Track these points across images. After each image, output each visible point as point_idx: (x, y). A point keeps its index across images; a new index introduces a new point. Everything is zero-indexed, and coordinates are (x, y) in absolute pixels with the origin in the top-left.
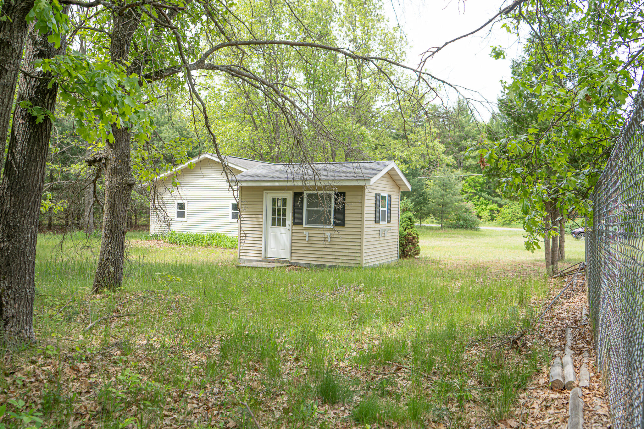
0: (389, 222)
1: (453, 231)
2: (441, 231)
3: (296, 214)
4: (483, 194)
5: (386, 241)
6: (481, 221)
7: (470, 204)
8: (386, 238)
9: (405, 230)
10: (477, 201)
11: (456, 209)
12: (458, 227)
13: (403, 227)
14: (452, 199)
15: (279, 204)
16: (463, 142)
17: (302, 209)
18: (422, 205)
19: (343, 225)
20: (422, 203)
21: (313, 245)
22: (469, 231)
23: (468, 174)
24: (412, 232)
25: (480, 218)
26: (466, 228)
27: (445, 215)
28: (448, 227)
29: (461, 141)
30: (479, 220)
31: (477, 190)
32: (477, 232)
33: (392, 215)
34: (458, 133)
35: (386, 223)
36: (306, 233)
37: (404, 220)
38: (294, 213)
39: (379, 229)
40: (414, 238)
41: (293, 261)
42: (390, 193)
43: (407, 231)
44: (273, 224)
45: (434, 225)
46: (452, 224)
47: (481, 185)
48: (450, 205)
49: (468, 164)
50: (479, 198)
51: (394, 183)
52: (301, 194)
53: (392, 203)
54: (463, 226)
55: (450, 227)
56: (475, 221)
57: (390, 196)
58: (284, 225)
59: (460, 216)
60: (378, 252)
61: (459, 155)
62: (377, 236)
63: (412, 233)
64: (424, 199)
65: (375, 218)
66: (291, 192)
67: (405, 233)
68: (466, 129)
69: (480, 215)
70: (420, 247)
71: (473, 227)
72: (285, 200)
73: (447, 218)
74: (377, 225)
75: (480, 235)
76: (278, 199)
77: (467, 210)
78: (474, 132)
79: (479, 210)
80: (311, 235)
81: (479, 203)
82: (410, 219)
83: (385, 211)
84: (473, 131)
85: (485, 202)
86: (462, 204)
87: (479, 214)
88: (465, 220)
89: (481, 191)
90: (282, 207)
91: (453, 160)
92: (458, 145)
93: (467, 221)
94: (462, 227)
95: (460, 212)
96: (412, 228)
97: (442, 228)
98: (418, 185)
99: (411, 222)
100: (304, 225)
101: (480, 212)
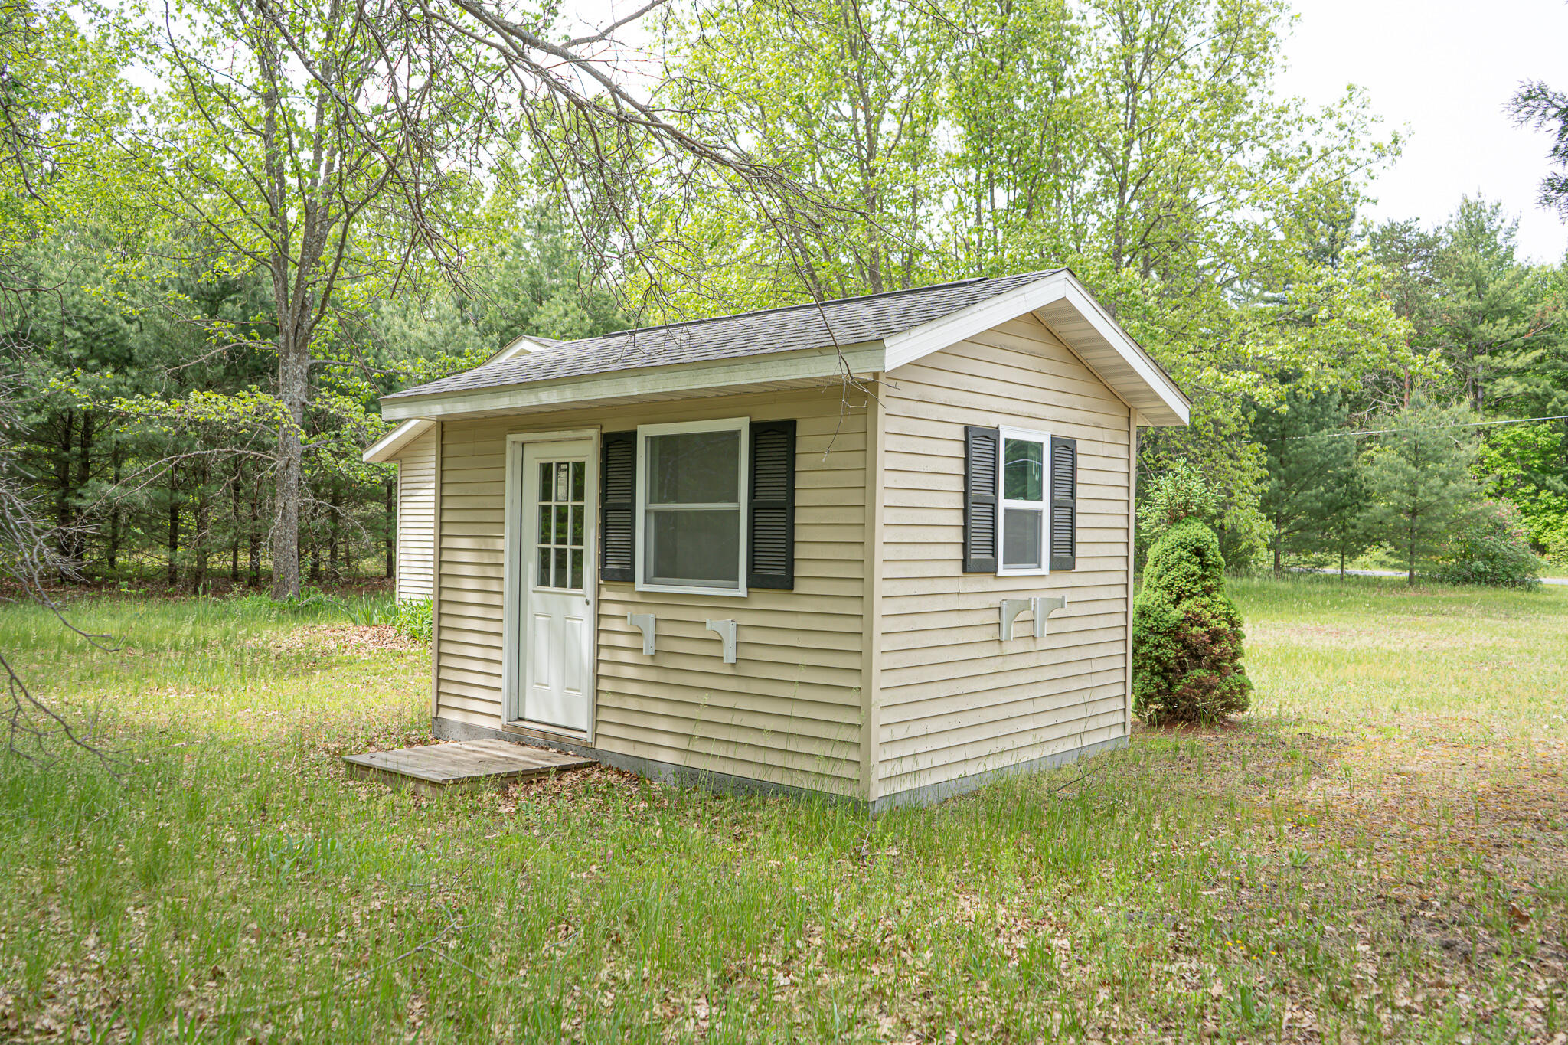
0: (1063, 563)
1: (1447, 592)
2: (1410, 593)
3: (612, 533)
4: (1549, 480)
5: (1046, 659)
6: (1544, 560)
7: (1504, 508)
8: (1043, 643)
9: (1177, 602)
10: (1532, 501)
11: (1458, 526)
12: (1466, 580)
13: (1168, 588)
14: (1445, 493)
15: (562, 487)
16: (1482, 328)
17: (631, 509)
18: (1346, 513)
19: (784, 582)
20: (1344, 507)
21: (673, 678)
22: (1505, 593)
23: (1502, 419)
24: (1210, 610)
25: (1542, 549)
26: (1495, 582)
27: (1422, 542)
28: (1434, 580)
29: (1475, 324)
30: (1537, 557)
31: (1529, 468)
32: (1531, 596)
33: (1080, 536)
34: (1464, 302)
35: (1045, 569)
36: (645, 618)
37: (1172, 559)
38: (604, 527)
39: (994, 600)
40: (1215, 636)
41: (602, 745)
42: (1065, 431)
43: (1186, 604)
44: (544, 581)
45: (1387, 573)
46: (1445, 570)
47: (1544, 453)
48: (1438, 512)
49: (1499, 392)
50: (1537, 493)
51: (1093, 388)
52: (628, 439)
53: (1081, 476)
54: (1480, 574)
55: (1441, 581)
56: (1525, 561)
57: (1065, 448)
58: (577, 583)
59: (1474, 545)
60: (991, 714)
61: (1472, 364)
62: (989, 633)
63: (1207, 616)
64: (1353, 494)
65: (965, 545)
66: (594, 433)
67: (1177, 613)
68: (1492, 287)
69: (1542, 541)
70: (1251, 675)
71: (1517, 577)
72: (579, 469)
73: (1432, 552)
74: (983, 583)
75: (1542, 604)
76: (559, 464)
77: (1499, 527)
78: (1516, 297)
79: (1537, 527)
80: (666, 629)
81: (1536, 507)
82: (1199, 552)
83: (1037, 514)
84: (1512, 293)
85: (1554, 502)
86: (1478, 507)
87: (1536, 540)
88: (1490, 558)
89: (1544, 470)
90: (570, 504)
91: (1443, 364)
92: (1468, 336)
93: (1499, 561)
94: (1480, 579)
95: (1470, 531)
96: (1208, 591)
97: (1412, 580)
98: (1331, 451)
99: (1204, 565)
100: (640, 585)
101: (1540, 533)
